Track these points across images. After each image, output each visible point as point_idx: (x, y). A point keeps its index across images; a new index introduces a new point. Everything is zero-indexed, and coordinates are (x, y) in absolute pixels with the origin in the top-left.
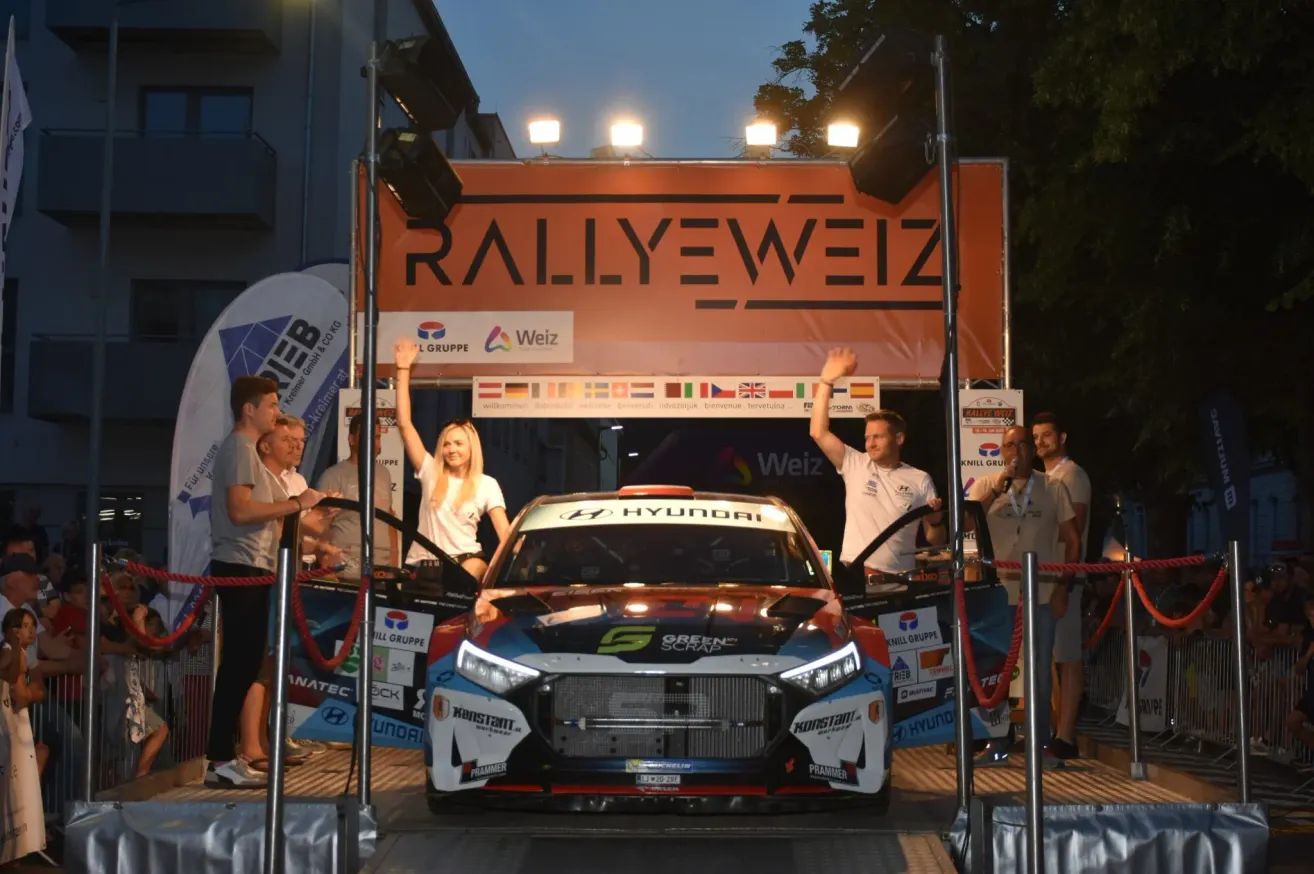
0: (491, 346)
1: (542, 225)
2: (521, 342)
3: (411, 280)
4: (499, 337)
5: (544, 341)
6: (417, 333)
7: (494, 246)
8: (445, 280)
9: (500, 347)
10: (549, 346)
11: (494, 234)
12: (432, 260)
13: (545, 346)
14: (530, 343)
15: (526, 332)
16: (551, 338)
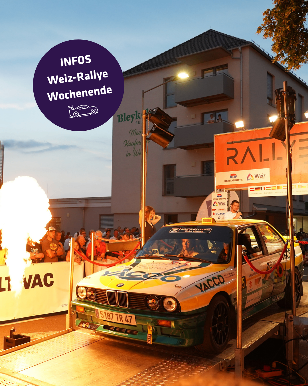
0: (248, 179)
1: (261, 146)
2: (256, 177)
3: (228, 164)
4: (250, 176)
5: (262, 177)
6: (230, 177)
7: (248, 153)
8: (236, 163)
9: (250, 179)
10: (263, 178)
11: (248, 149)
12: (233, 158)
13: (262, 178)
14: (258, 177)
15: (257, 175)
16: (264, 176)
